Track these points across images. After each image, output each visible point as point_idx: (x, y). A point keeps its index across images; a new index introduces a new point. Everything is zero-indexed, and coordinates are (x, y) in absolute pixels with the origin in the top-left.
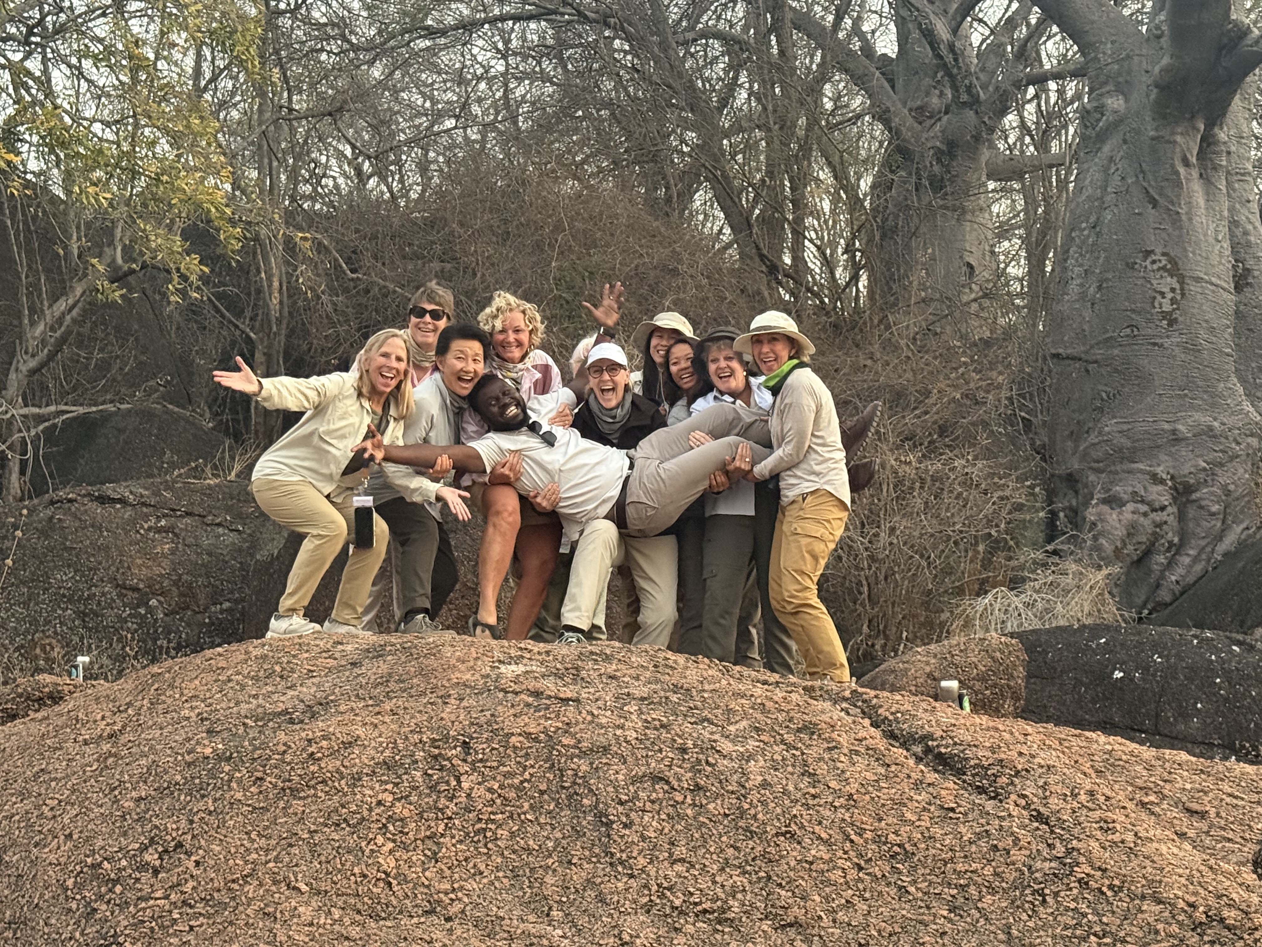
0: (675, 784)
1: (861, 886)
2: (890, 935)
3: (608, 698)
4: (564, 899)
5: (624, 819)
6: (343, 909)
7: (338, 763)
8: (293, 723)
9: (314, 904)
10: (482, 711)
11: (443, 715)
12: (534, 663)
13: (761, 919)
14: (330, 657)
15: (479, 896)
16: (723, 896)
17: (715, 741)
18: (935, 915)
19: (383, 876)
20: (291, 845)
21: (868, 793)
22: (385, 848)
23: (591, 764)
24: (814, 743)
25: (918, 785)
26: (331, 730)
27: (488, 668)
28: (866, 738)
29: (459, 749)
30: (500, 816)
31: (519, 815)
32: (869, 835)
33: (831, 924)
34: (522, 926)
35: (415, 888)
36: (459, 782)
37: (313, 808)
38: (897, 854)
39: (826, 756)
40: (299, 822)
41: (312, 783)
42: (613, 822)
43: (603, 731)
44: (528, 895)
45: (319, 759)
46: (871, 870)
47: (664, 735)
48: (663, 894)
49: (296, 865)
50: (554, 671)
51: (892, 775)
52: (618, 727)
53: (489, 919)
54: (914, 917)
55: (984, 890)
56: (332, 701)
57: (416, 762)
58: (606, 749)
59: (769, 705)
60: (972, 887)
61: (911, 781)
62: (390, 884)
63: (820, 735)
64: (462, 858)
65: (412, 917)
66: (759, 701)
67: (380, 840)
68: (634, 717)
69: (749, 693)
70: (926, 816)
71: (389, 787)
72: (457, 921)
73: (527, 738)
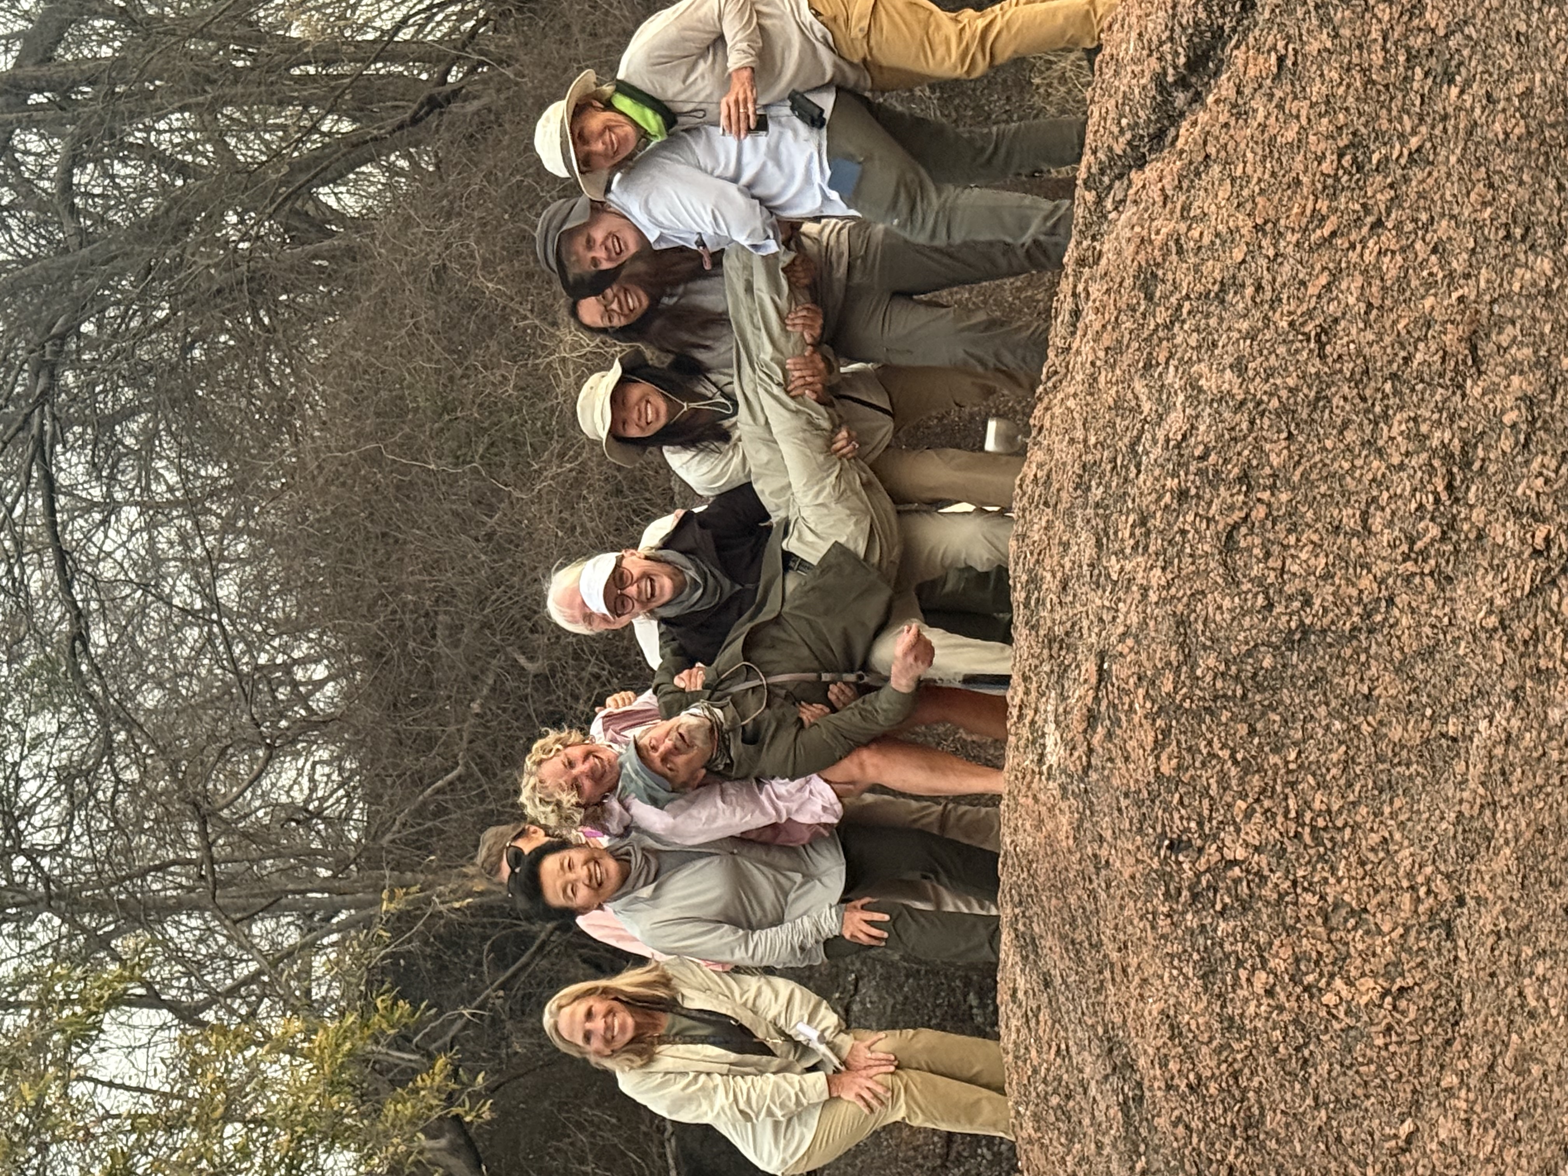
0: (1237, 515)
1: (1409, 227)
2: (1491, 186)
3: (1098, 602)
4: (1429, 712)
5: (1296, 605)
6: (1442, 1067)
7: (1204, 1049)
8: (1142, 1097)
9: (1434, 1114)
10: (1120, 810)
11: (1126, 875)
12: (1042, 708)
13: (1464, 396)
14: (1036, 1016)
15: (1423, 848)
16: (1424, 456)
17: (1168, 440)
18: (1458, 109)
19: (1388, 999)
20: (1339, 1139)
21: (1253, 198)
22: (1344, 994)
23: (1205, 647)
24: (1170, 276)
25: (1240, 113)
26: (1151, 1051)
27: (1051, 784)
28: (1163, 189)
29: (1181, 858)
30: (1292, 803)
31: (1289, 772)
32: (1323, 205)
33: (1472, 282)
34: (1472, 785)
35: (1409, 951)
36: (1235, 862)
37: (1277, 1097)
38: (1355, 159)
39: (1192, 260)
40: (1300, 1122)
41: (1237, 1093)
42: (1301, 623)
43: (1152, 624)
44: (1421, 770)
45: (1199, 1077)
46: (1383, 207)
47: (1156, 522)
48: (1421, 552)
49: (1371, 1134)
50: (1054, 678)
51: (1223, 154)
52: (1145, 596)
53: (1460, 837)
54: (1461, 145)
55: (1416, 22)
56: (1106, 1031)
57: (1203, 926)
58: (1181, 622)
59: (1107, 340)
60: (1411, 41)
61: (1233, 123)
62: (1401, 990)
63: (1157, 265)
64: (1360, 871)
65: (1456, 958)
66: (1101, 354)
67: (1329, 998)
68: (1128, 567)
69: (1089, 370)
70: (1293, 106)
71: (1243, 974)
72: (1463, 888)
73: (1163, 748)
